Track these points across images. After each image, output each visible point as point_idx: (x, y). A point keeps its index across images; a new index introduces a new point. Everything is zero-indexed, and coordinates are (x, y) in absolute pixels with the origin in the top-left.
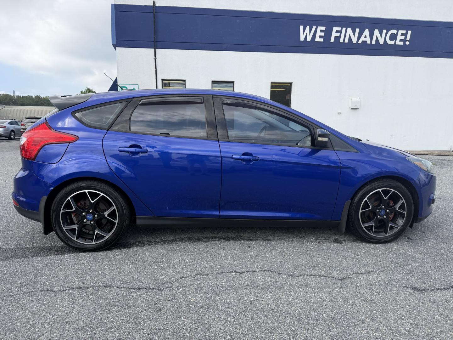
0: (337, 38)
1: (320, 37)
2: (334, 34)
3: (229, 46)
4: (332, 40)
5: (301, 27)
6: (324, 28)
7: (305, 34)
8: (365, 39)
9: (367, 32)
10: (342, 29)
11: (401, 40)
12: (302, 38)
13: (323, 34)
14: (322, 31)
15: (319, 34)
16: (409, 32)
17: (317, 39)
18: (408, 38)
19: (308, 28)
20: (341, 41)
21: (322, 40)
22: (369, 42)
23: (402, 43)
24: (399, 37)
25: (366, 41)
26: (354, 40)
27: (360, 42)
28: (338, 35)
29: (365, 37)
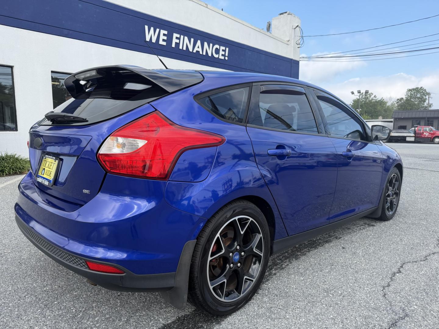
0: (177, 44)
1: (164, 40)
2: (175, 41)
3: (71, 32)
4: (173, 45)
5: (146, 27)
6: (166, 32)
7: (150, 35)
8: (198, 50)
9: (199, 43)
10: (180, 36)
11: (222, 55)
12: (148, 39)
13: (165, 38)
14: (164, 35)
15: (162, 37)
16: (227, 49)
17: (161, 42)
18: (227, 55)
19: (152, 29)
20: (181, 48)
21: (164, 43)
22: (201, 53)
23: (223, 58)
24: (221, 53)
25: (199, 52)
26: (191, 49)
27: (195, 51)
28: (178, 41)
29: (198, 47)
